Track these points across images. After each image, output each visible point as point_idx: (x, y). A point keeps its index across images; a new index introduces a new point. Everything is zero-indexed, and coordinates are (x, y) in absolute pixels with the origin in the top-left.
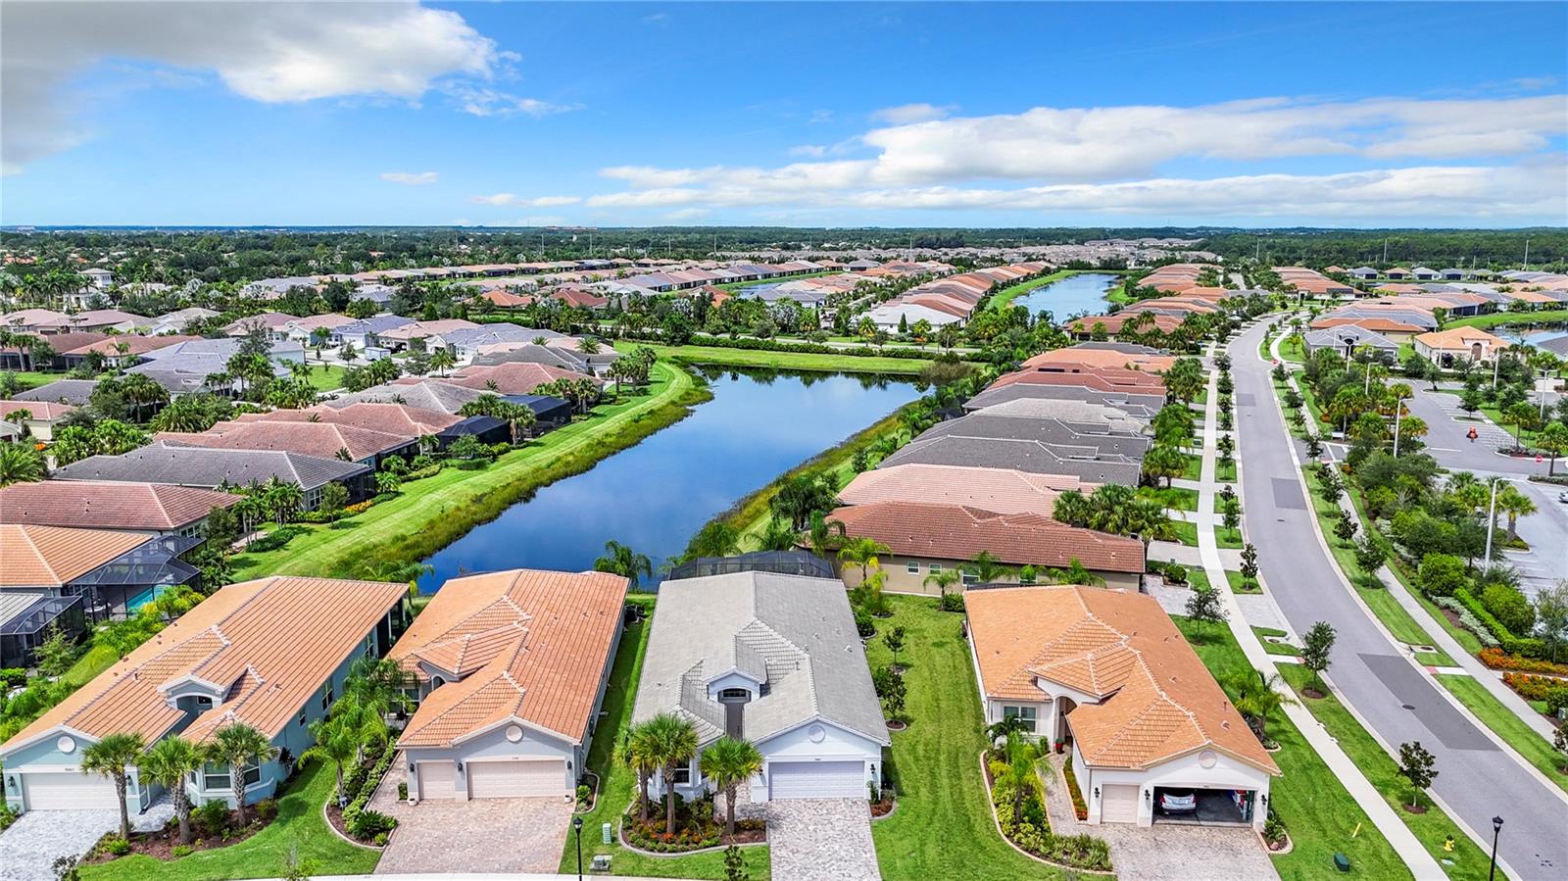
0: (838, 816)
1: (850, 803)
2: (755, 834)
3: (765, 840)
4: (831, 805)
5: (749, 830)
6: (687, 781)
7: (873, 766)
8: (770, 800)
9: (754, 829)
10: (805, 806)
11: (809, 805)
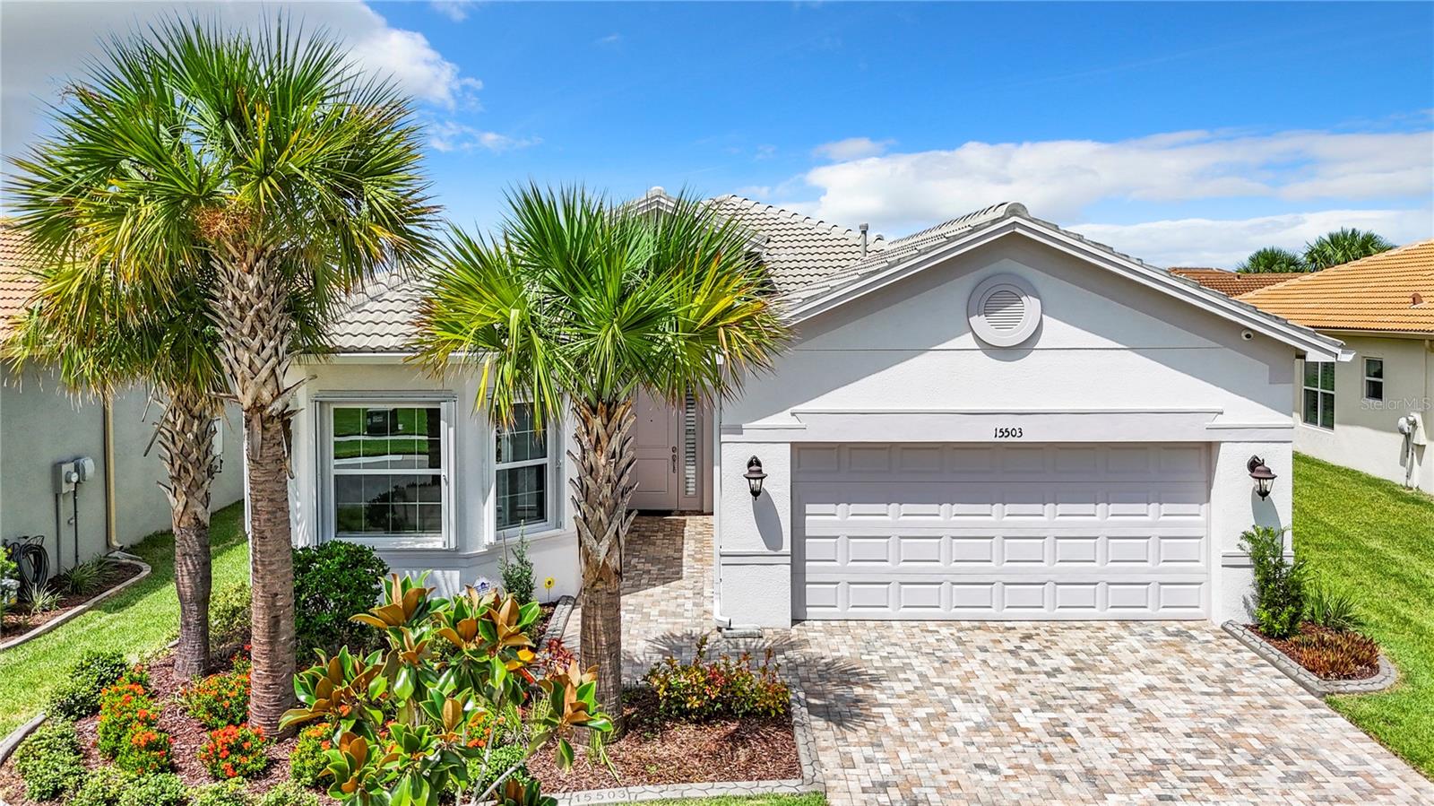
0: (1142, 680)
1: (1158, 635)
2: (735, 739)
3: (792, 770)
4: (1073, 640)
5: (704, 718)
6: (436, 527)
7: (1254, 465)
8: (795, 621)
9: (727, 714)
10: (960, 642)
11: (981, 638)
